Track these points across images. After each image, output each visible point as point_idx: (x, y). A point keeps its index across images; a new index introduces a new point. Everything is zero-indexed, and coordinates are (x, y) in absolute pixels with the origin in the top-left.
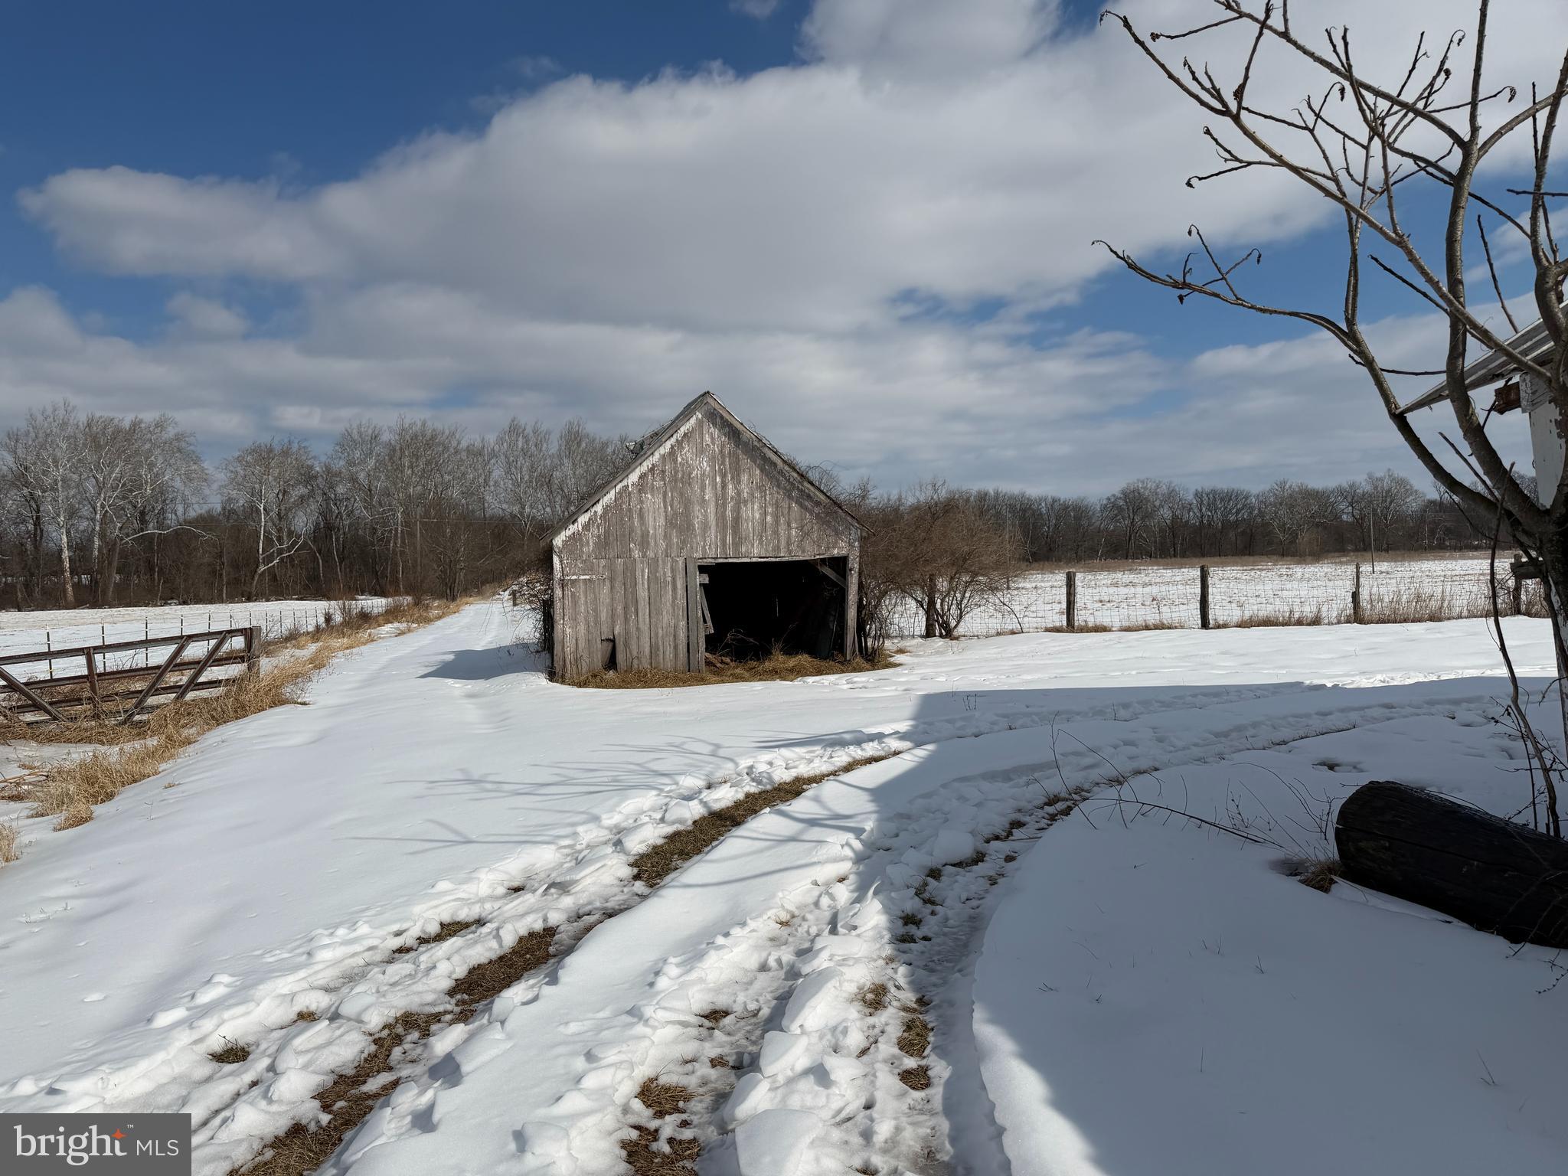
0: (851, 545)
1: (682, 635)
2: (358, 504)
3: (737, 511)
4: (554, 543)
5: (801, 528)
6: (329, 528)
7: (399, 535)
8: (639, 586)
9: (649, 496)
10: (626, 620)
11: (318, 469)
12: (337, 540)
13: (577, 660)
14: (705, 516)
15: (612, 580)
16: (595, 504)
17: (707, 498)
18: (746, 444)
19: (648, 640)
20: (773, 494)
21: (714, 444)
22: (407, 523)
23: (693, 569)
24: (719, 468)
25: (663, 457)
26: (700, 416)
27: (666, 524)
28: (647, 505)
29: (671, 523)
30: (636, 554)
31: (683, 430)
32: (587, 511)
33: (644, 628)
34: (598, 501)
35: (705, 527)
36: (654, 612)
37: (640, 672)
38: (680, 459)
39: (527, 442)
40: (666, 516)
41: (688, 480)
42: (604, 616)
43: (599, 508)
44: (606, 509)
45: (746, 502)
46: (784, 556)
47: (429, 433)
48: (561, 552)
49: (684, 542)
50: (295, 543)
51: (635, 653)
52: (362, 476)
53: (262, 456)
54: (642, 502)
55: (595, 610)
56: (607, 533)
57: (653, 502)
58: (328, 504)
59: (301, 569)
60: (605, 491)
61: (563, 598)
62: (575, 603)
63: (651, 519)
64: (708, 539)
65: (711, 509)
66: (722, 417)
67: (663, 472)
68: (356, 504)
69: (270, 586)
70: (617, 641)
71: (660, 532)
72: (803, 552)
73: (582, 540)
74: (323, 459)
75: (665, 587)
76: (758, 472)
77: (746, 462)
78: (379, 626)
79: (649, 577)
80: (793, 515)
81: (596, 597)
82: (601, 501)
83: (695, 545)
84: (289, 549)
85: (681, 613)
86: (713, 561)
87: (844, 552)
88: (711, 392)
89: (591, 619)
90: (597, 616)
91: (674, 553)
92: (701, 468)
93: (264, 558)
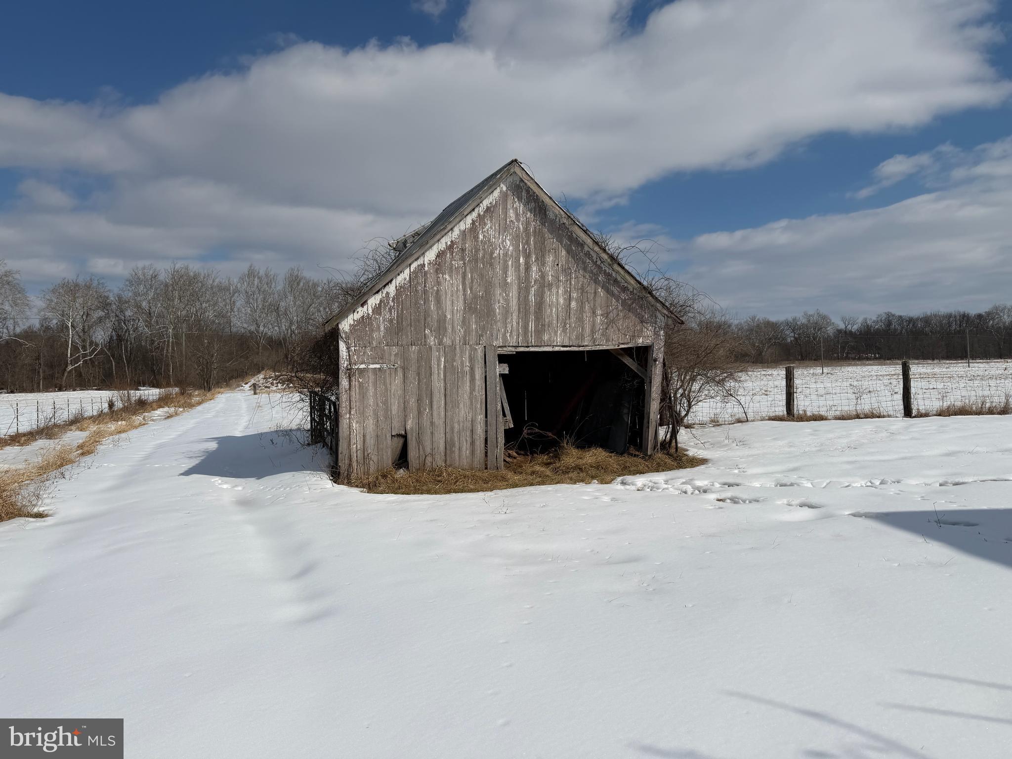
0: (656, 334)
1: (480, 430)
2: (141, 324)
3: (540, 295)
4: (340, 327)
5: (606, 315)
6: (120, 339)
7: (170, 345)
8: (435, 377)
9: (447, 277)
10: (420, 413)
11: (112, 299)
12: (126, 348)
13: (366, 457)
14: (507, 301)
15: (405, 369)
16: (387, 284)
17: (509, 280)
18: (552, 222)
19: (443, 435)
20: (579, 278)
21: (518, 220)
22: (176, 336)
23: (492, 358)
24: (523, 247)
25: (463, 233)
26: (504, 189)
27: (465, 309)
28: (445, 286)
29: (470, 308)
30: (432, 341)
31: (486, 203)
32: (377, 292)
33: (439, 422)
34: (391, 281)
35: (506, 312)
36: (450, 406)
37: (433, 470)
38: (481, 237)
39: (260, 282)
40: (465, 300)
41: (490, 261)
42: (395, 409)
43: (391, 289)
44: (399, 290)
45: (550, 286)
46: (588, 345)
47: (192, 274)
48: (348, 337)
49: (483, 329)
50: (94, 350)
51: (428, 450)
52: (144, 304)
53: (71, 289)
54: (439, 283)
55: (385, 403)
56: (400, 317)
57: (450, 283)
58: (120, 323)
59: (100, 368)
60: (400, 269)
61: (350, 388)
62: (363, 396)
63: (449, 303)
64: (509, 326)
65: (513, 293)
66: (528, 190)
67: (463, 250)
68: (139, 324)
69: (76, 380)
70: (409, 437)
71: (459, 317)
72: (608, 340)
73: (372, 324)
74: (116, 291)
75: (463, 377)
76: (564, 253)
77: (552, 242)
78: (154, 410)
79: (445, 367)
80: (598, 300)
81: (386, 390)
82: (394, 282)
83: (495, 332)
84: (91, 354)
85: (479, 406)
86: (513, 349)
87: (648, 342)
88: (519, 160)
89: (381, 413)
90: (387, 410)
91: (473, 339)
92: (504, 247)
93: (71, 361)
